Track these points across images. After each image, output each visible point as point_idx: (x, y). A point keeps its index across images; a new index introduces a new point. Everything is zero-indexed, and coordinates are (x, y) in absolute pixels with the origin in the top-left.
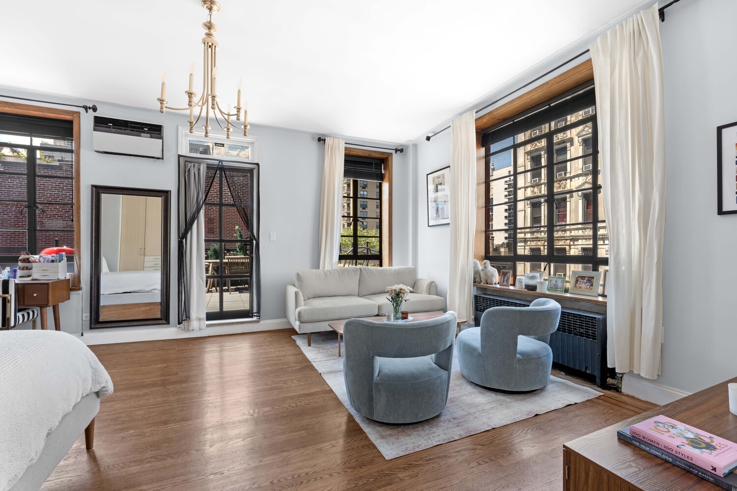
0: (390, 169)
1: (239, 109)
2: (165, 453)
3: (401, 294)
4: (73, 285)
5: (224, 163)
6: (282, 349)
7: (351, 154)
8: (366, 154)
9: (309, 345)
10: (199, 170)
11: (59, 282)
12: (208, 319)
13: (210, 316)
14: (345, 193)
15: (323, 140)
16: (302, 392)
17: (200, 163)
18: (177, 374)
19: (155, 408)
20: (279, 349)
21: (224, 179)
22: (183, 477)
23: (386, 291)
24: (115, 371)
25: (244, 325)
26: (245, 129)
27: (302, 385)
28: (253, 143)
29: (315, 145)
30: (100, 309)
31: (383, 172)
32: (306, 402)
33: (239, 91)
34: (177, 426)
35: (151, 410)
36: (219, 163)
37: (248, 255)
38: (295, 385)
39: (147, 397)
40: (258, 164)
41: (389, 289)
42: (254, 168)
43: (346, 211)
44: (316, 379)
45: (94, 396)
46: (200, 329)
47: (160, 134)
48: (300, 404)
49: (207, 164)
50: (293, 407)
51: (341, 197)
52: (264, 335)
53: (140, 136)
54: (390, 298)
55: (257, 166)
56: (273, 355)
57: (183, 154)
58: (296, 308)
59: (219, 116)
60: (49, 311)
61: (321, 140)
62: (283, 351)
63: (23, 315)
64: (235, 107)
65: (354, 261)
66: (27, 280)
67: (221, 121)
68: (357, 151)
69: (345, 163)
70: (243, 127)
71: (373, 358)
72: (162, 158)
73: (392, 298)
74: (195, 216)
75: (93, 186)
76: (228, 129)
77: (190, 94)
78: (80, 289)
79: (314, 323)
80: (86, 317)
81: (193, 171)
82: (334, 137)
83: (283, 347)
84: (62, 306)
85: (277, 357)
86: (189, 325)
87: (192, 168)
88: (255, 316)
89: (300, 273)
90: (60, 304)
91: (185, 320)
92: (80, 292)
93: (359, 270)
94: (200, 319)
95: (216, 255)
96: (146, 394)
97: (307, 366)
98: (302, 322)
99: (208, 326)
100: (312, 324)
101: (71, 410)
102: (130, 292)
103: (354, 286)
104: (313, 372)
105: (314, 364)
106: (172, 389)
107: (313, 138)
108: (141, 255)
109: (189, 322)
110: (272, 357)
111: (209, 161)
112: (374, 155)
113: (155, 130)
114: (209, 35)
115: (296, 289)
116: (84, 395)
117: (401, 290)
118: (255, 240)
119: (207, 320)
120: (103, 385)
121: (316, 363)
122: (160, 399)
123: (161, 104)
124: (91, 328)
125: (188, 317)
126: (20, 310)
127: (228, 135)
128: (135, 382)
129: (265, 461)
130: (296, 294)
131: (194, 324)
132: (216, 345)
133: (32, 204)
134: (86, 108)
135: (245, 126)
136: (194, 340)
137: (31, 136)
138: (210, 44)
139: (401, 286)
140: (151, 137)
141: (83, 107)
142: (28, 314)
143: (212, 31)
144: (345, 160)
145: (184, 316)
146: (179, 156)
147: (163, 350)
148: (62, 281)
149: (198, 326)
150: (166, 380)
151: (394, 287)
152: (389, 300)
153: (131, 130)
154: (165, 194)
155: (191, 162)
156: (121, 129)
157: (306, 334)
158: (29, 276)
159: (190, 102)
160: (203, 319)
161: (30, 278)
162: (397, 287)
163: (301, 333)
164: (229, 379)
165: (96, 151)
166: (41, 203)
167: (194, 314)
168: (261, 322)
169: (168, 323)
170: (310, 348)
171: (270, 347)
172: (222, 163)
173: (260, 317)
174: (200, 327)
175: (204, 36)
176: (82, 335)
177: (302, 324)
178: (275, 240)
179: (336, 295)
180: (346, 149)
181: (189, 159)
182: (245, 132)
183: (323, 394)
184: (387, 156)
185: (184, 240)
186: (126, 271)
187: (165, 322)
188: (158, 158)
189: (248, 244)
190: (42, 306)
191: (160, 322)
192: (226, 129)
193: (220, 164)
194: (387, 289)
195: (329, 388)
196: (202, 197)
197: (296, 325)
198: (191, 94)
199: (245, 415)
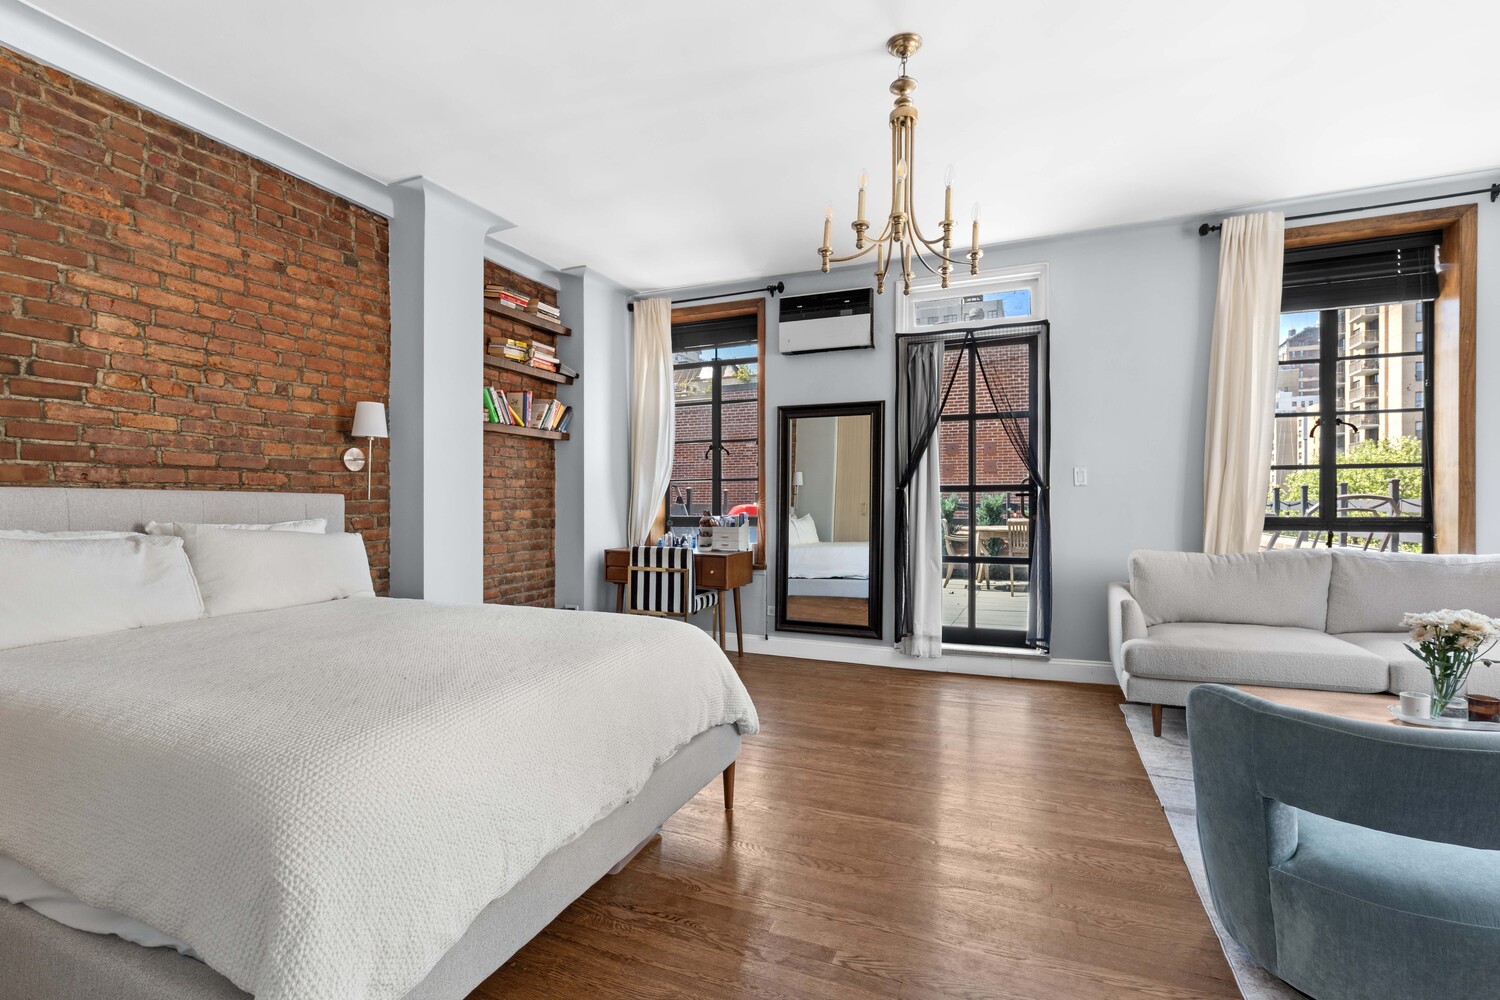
0: (1467, 256)
1: (947, 226)
2: (814, 855)
3: (1462, 641)
4: (755, 562)
5: (977, 334)
6: (1086, 728)
7: (1310, 243)
8: (1367, 232)
9: (1158, 733)
10: (931, 355)
11: (740, 555)
12: (945, 640)
13: (950, 635)
14: (1357, 348)
15: (1213, 229)
16: (1101, 836)
17: (931, 343)
18: (874, 729)
19: (825, 776)
20: (1078, 727)
21: (978, 369)
22: (825, 907)
23: (1401, 625)
24: (793, 702)
25: (1014, 662)
26: (974, 259)
27: (1105, 821)
28: (1037, 279)
29: (1190, 250)
30: (788, 600)
31: (1438, 270)
32: (1101, 860)
33: (948, 189)
34: (844, 818)
35: (818, 778)
36: (967, 335)
37: (1026, 517)
38: (1087, 813)
39: (819, 756)
40: (1046, 323)
41: (1411, 621)
42: (1039, 333)
43: (1362, 395)
44: (1147, 817)
45: (731, 730)
46: (931, 657)
47: (868, 304)
48: (1086, 860)
49: (946, 342)
50: (1065, 860)
51: (1271, 363)
52: (1056, 689)
53: (838, 315)
54: (1417, 646)
55: (1044, 327)
56: (1060, 737)
57: (904, 332)
58: (1123, 641)
59: (923, 250)
60: (728, 595)
61: (1209, 229)
62: (1087, 732)
63: (702, 599)
64: (940, 224)
65: (1325, 534)
66: (707, 551)
67: (928, 258)
68: (1330, 229)
69: (1285, 271)
70: (969, 257)
71: (1268, 803)
72: (872, 346)
73: (1425, 647)
74: (924, 443)
75: (780, 408)
76: (945, 269)
77: (859, 227)
78: (764, 568)
79: (1168, 683)
80: (771, 612)
81: (920, 359)
82: (1247, 214)
83: (1088, 725)
84: (743, 590)
85: (1068, 742)
86: (911, 646)
87: (919, 353)
88: (1040, 647)
89: (1142, 561)
90: (741, 588)
91: (905, 636)
92: (765, 572)
93: (1330, 560)
94: (931, 638)
95: (990, 516)
96: (819, 751)
97: (1140, 782)
98: (1134, 676)
99: (946, 652)
100: (1162, 683)
101: (689, 740)
102: (841, 578)
103: (1312, 600)
104: (1142, 799)
105: (1154, 781)
106: (857, 753)
107: (1186, 231)
108: (864, 514)
109: (911, 639)
110: (1058, 741)
111: (944, 335)
112: (1397, 227)
113: (860, 301)
114: (901, 102)
115: (1126, 597)
116: (713, 724)
117: (1464, 626)
118: (1041, 485)
119: (943, 642)
120: (740, 716)
121: (1161, 780)
122: (835, 765)
123: (824, 256)
124: (777, 629)
125: (911, 631)
126: (699, 592)
127: (944, 280)
128: (812, 726)
129: (967, 946)
130: (1125, 607)
131: (921, 645)
132: (954, 691)
133: (716, 445)
134: (771, 290)
135: (974, 254)
136: (920, 675)
137: (716, 347)
138: (902, 118)
139: (1464, 615)
140: (855, 313)
141: (768, 289)
142: (708, 598)
143: (908, 92)
144: (1285, 265)
145: (904, 630)
146: (898, 336)
147: (866, 682)
148: (743, 554)
149: (927, 650)
150: (853, 734)
151: (1432, 617)
152: (1416, 653)
153: (827, 309)
154: (874, 409)
155: (917, 344)
156: (813, 310)
157: (1148, 705)
158: (709, 545)
159: (859, 240)
160: (937, 638)
161: (709, 549)
162: (1447, 617)
163: (1132, 699)
164: (956, 763)
165: (784, 354)
166: (726, 441)
167: (920, 626)
168: (1054, 661)
169: (880, 637)
170: (1157, 741)
171: (1061, 718)
172: (972, 335)
173: (1048, 649)
174: (930, 652)
175: (893, 107)
176: (767, 639)
177: (1134, 680)
178: (1085, 483)
179: (1245, 620)
180: (1289, 233)
181: (913, 339)
182: (973, 266)
183: (1154, 857)
184: (1452, 219)
185: (906, 490)
186: (842, 541)
187: (875, 635)
188: (866, 347)
189: (1026, 495)
190: (721, 589)
191: (868, 633)
192: (940, 271)
193: (969, 337)
194: (1405, 620)
195: (1174, 850)
196: (938, 405)
197: (1123, 678)
198: (861, 225)
199: (962, 841)
